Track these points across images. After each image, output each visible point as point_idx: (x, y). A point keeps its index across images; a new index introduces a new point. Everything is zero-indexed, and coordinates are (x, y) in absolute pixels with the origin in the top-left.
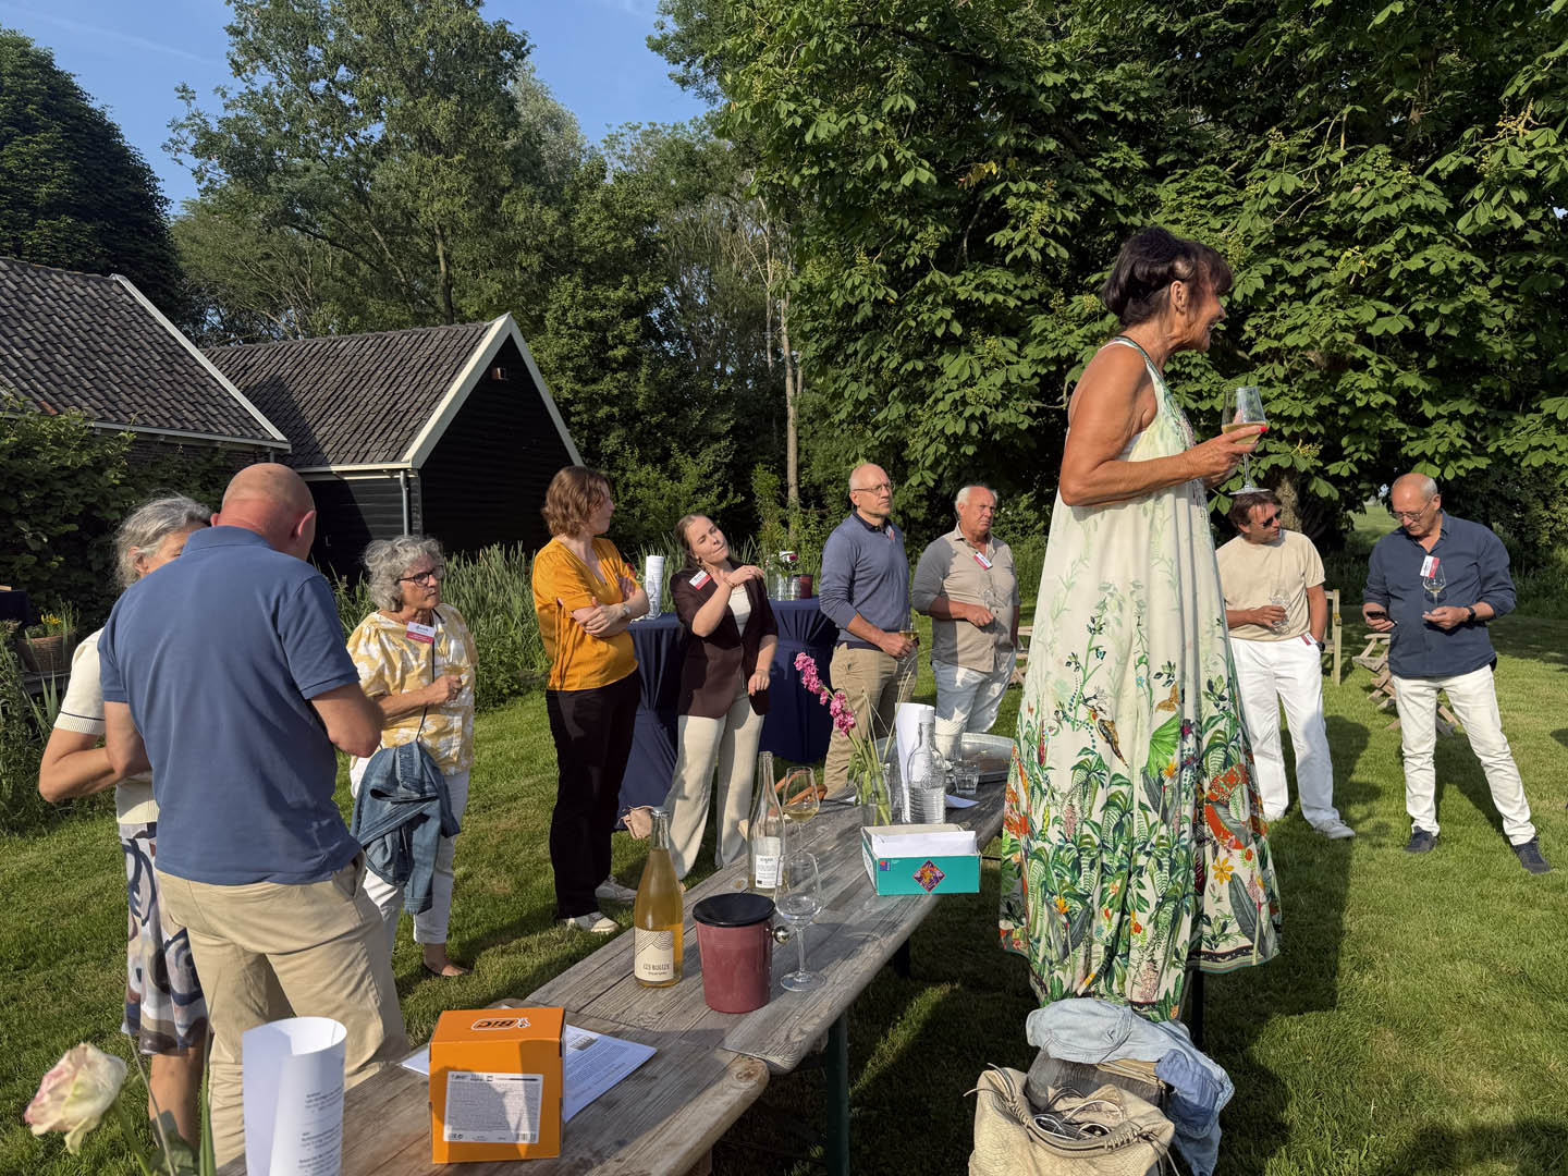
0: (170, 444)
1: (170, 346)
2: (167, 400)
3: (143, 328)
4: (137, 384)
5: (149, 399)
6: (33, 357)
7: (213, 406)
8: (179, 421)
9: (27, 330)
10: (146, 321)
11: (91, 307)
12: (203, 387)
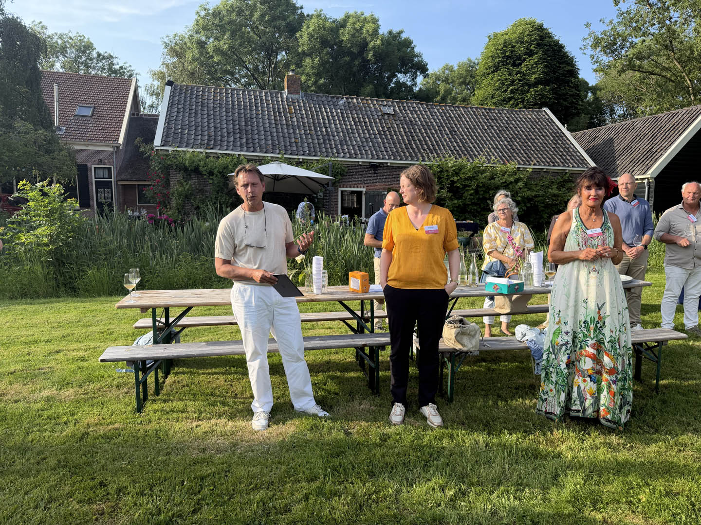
0: (547, 172)
1: (558, 133)
2: (551, 155)
3: (550, 128)
4: (541, 150)
5: (544, 155)
6: (506, 143)
7: (569, 156)
8: (553, 163)
9: (507, 134)
10: (551, 125)
11: (532, 122)
12: (567, 148)
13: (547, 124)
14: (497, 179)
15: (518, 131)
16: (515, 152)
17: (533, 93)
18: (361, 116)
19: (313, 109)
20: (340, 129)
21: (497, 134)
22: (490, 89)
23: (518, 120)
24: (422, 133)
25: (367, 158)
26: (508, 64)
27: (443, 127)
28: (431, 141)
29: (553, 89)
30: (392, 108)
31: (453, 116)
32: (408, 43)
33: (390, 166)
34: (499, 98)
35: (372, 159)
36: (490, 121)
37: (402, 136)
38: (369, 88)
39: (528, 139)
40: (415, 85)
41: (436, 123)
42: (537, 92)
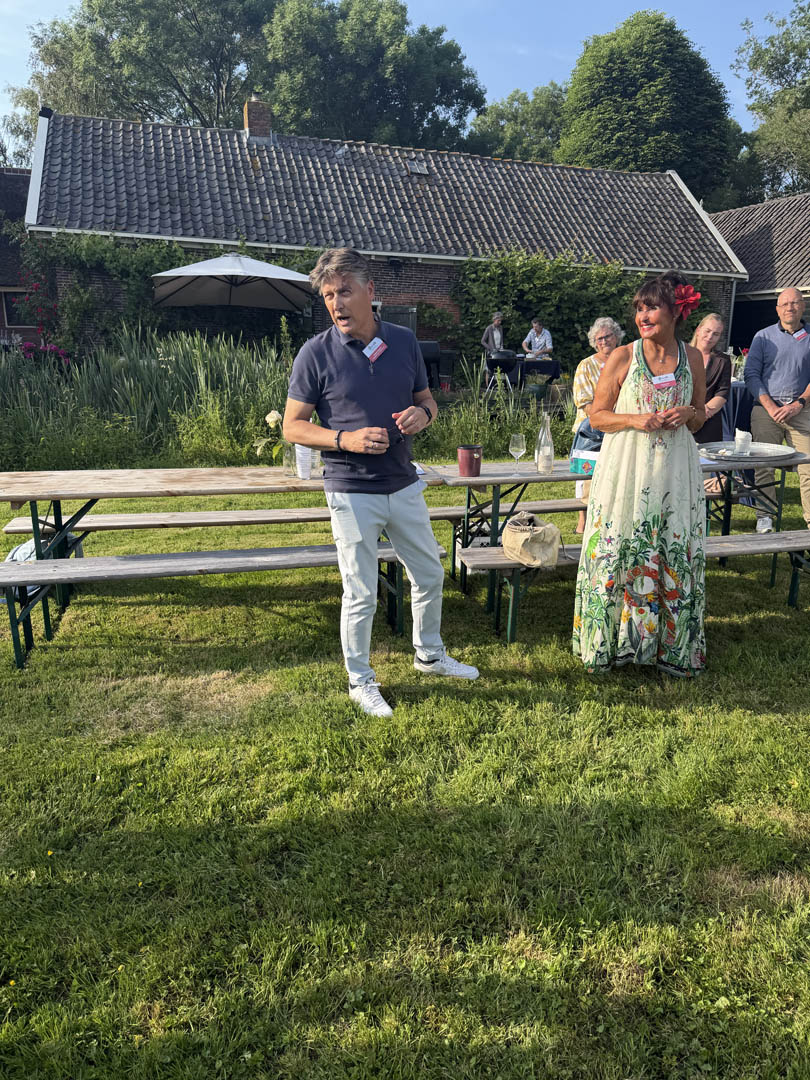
1: (690, 214)
2: (676, 250)
3: (676, 204)
4: (660, 241)
5: (665, 251)
6: (607, 230)
7: (704, 252)
8: (678, 263)
9: (609, 215)
10: (679, 199)
11: (649, 194)
12: (702, 240)
13: (673, 199)
14: (591, 289)
15: (627, 210)
16: (620, 244)
17: (653, 144)
18: (373, 176)
19: (294, 163)
20: (339, 200)
21: (593, 213)
22: (584, 136)
23: (627, 191)
24: (473, 209)
25: (384, 250)
26: (614, 92)
27: (508, 199)
28: (489, 223)
29: (683, 139)
30: (425, 165)
31: (523, 180)
32: (452, 52)
33: (423, 265)
34: (597, 153)
35: (392, 250)
36: (583, 191)
37: (441, 213)
38: (388, 130)
39: (642, 224)
40: (463, 126)
41: (497, 191)
42: (660, 142)
